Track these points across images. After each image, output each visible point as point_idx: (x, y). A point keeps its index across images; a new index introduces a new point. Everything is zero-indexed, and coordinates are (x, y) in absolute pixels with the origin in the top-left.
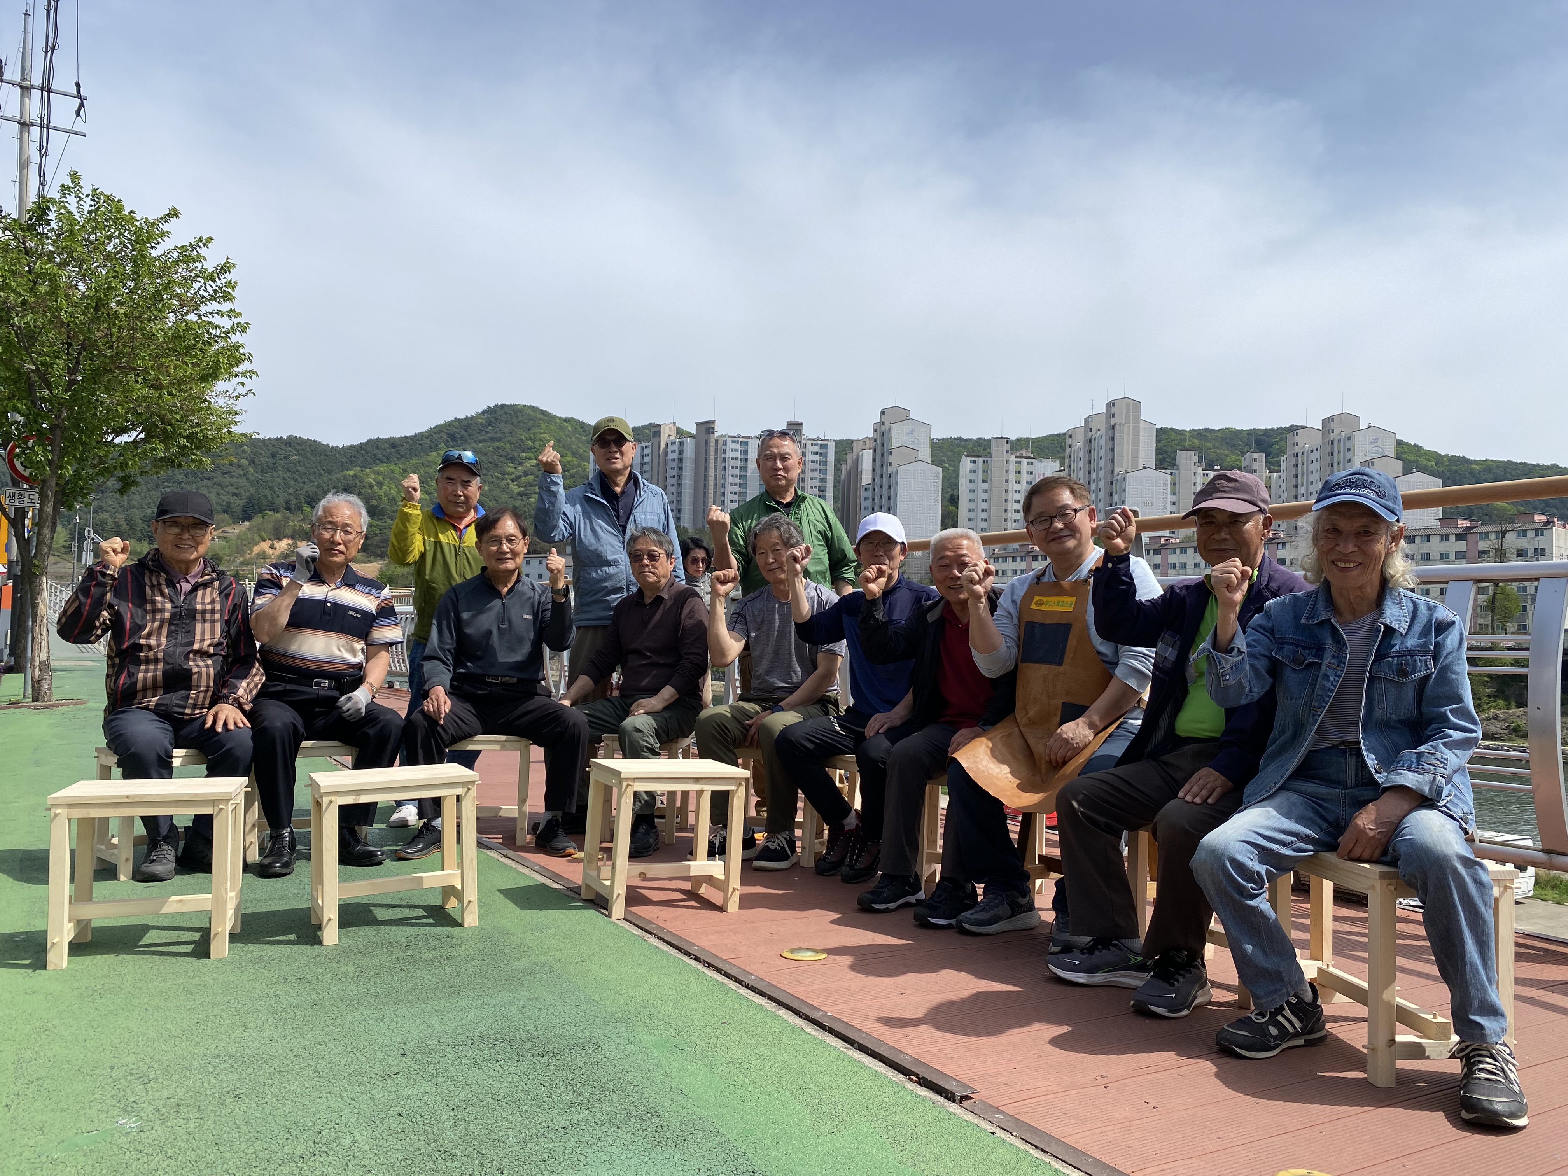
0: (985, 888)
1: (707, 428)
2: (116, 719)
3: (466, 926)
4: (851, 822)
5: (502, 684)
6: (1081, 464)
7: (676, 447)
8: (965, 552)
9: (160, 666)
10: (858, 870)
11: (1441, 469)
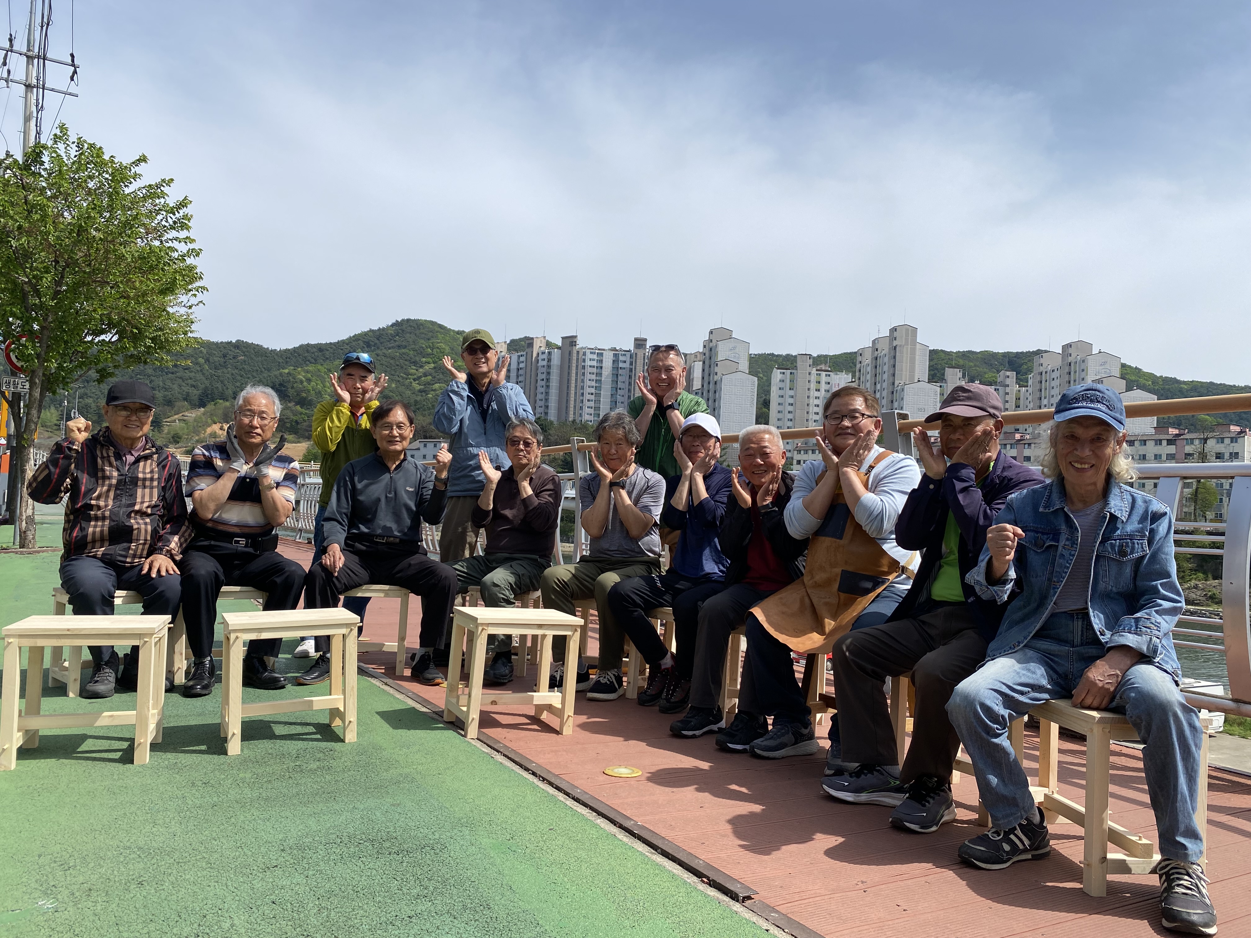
0: (774, 720)
1: (570, 341)
2: (69, 565)
3: (347, 741)
4: (667, 662)
5: (387, 543)
6: (869, 377)
7: (545, 356)
8: (767, 444)
9: (107, 522)
10: (673, 703)
11: (1156, 388)
